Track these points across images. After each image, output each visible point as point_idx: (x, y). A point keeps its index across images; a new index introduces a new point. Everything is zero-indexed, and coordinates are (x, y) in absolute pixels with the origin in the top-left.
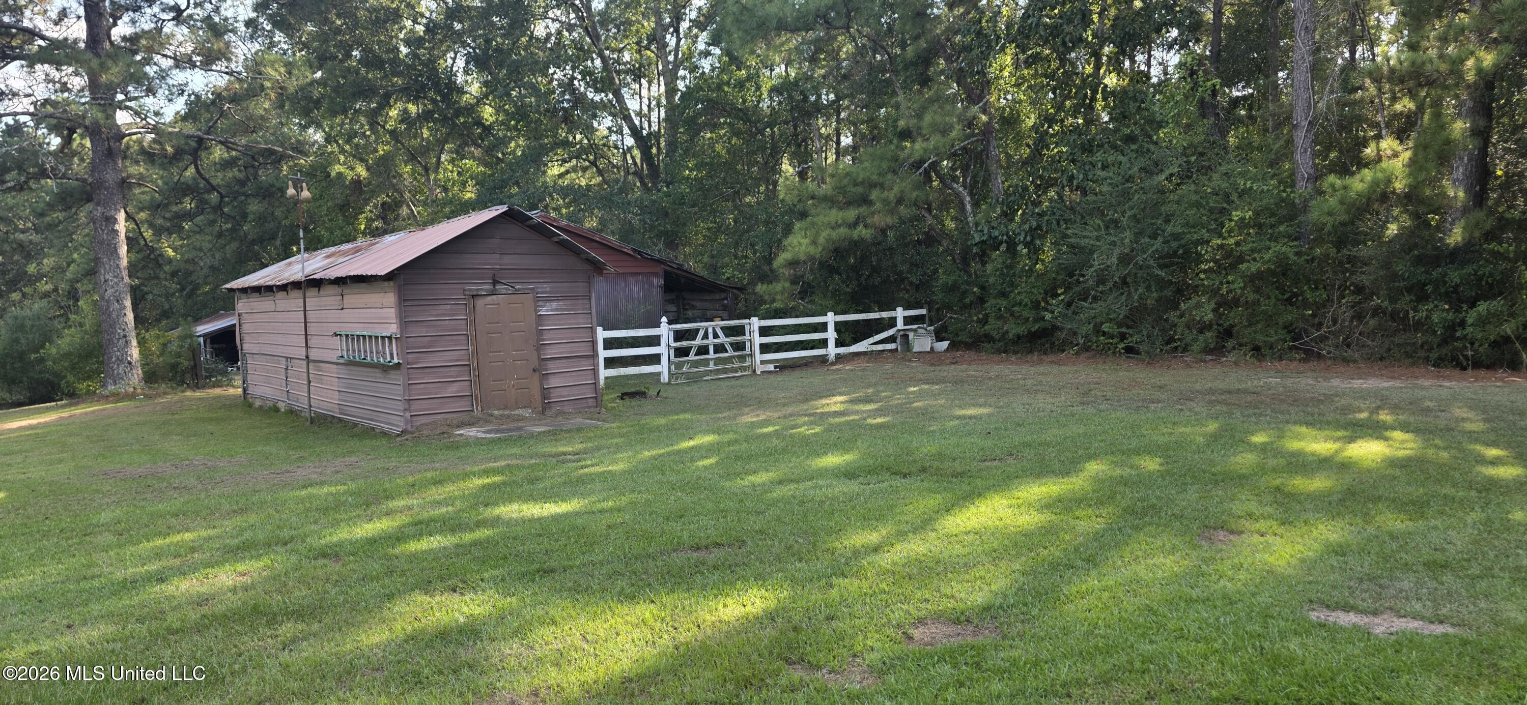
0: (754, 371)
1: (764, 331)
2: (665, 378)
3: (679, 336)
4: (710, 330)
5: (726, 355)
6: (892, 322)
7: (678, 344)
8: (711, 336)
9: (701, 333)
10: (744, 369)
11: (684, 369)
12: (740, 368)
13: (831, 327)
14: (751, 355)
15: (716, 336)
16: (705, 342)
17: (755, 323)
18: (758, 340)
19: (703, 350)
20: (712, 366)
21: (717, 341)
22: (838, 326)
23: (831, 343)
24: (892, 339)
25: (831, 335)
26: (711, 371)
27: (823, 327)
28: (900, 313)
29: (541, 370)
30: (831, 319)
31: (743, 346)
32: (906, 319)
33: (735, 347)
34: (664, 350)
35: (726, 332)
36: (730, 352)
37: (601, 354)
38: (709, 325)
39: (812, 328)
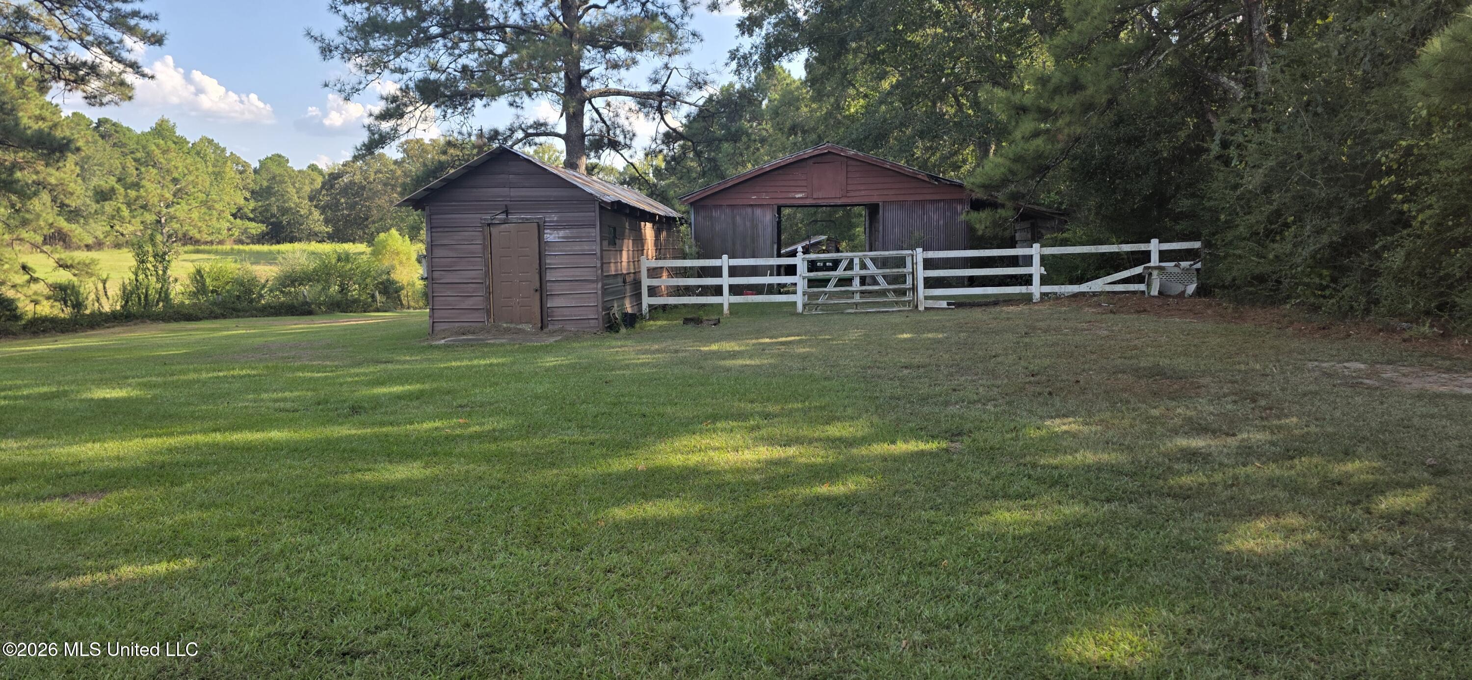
0: (917, 307)
1: (929, 264)
2: (800, 308)
3: (813, 266)
4: (856, 261)
5: (876, 288)
6: (1144, 257)
7: (813, 275)
8: (857, 267)
9: (843, 264)
10: (904, 303)
11: (820, 301)
12: (897, 303)
13: (1036, 260)
14: (914, 289)
15: (863, 266)
16: (849, 273)
17: (920, 255)
18: (921, 274)
19: (847, 281)
20: (857, 298)
21: (863, 272)
22: (1044, 259)
23: (1036, 280)
24: (1139, 279)
25: (1036, 270)
26: (856, 304)
27: (1028, 261)
28: (1154, 246)
29: (542, 290)
30: (1036, 251)
31: (902, 279)
32: (1164, 256)
33: (887, 278)
34: (800, 280)
35: (882, 263)
36: (883, 285)
37: (726, 281)
38: (857, 256)
39: (1013, 261)
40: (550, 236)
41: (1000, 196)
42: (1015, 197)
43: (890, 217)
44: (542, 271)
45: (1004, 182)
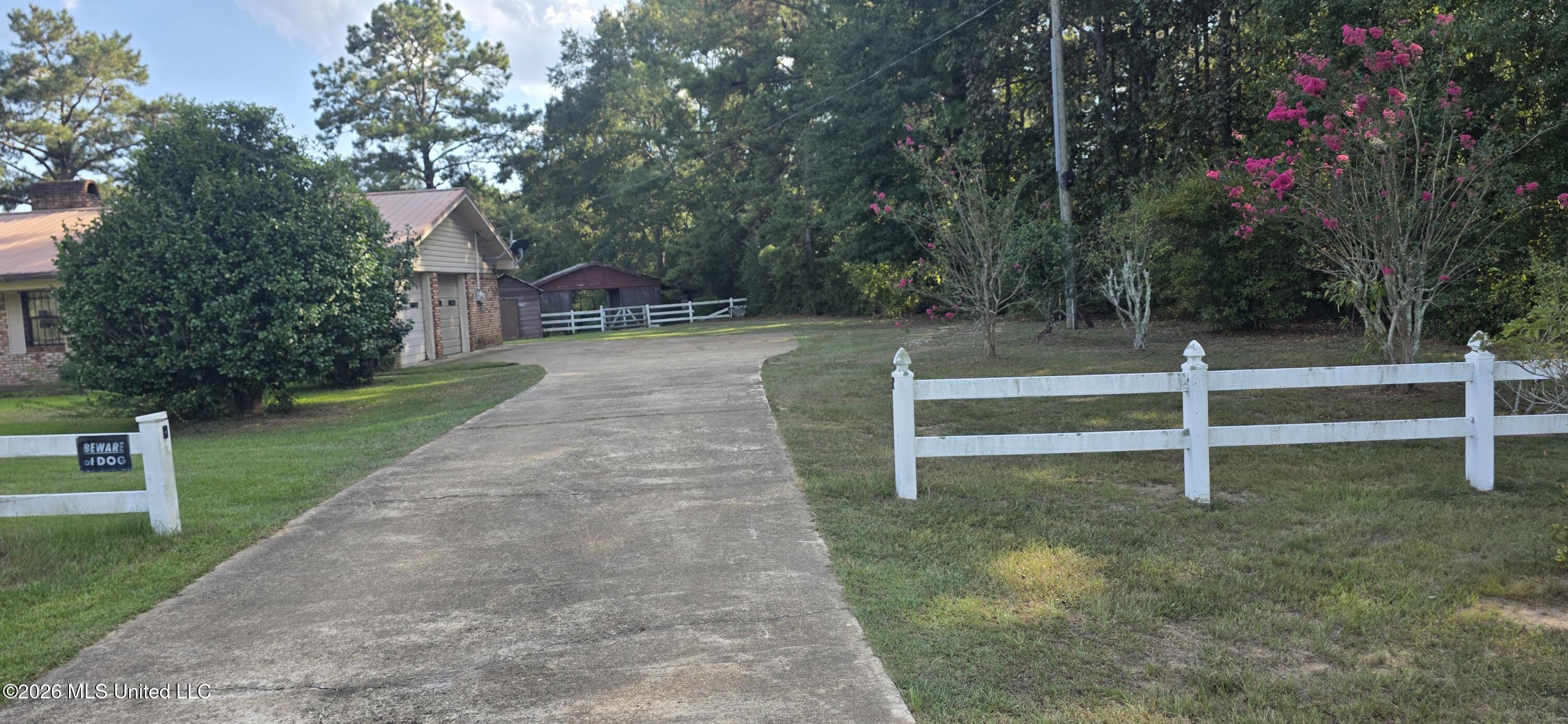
0: (648, 327)
1: (651, 311)
2: (603, 330)
3: (607, 313)
5: (632, 320)
6: (728, 304)
7: (609, 316)
8: (624, 313)
9: (619, 312)
10: (643, 326)
11: (611, 326)
12: (640, 326)
13: (690, 307)
14: (646, 320)
15: (626, 312)
16: (622, 315)
17: (648, 307)
18: (649, 314)
19: (620, 318)
20: (625, 325)
21: (627, 315)
22: (693, 307)
23: (691, 315)
24: (726, 312)
25: (691, 311)
26: (625, 327)
27: (687, 308)
28: (731, 300)
29: (520, 325)
30: (690, 304)
31: (642, 317)
32: (735, 304)
33: (637, 317)
34: (602, 319)
35: (632, 311)
36: (635, 319)
37: (573, 321)
38: (624, 309)
39: (680, 308)
40: (521, 305)
41: (675, 284)
42: (680, 284)
43: (625, 294)
44: (519, 317)
45: (676, 279)
